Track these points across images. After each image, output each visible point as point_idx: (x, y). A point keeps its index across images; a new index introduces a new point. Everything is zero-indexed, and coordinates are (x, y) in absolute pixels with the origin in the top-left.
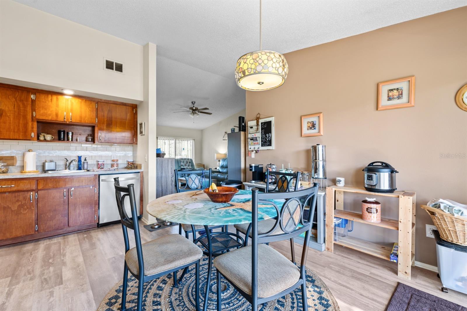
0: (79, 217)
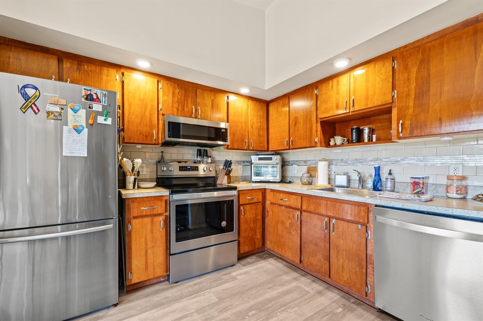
0: (342, 272)
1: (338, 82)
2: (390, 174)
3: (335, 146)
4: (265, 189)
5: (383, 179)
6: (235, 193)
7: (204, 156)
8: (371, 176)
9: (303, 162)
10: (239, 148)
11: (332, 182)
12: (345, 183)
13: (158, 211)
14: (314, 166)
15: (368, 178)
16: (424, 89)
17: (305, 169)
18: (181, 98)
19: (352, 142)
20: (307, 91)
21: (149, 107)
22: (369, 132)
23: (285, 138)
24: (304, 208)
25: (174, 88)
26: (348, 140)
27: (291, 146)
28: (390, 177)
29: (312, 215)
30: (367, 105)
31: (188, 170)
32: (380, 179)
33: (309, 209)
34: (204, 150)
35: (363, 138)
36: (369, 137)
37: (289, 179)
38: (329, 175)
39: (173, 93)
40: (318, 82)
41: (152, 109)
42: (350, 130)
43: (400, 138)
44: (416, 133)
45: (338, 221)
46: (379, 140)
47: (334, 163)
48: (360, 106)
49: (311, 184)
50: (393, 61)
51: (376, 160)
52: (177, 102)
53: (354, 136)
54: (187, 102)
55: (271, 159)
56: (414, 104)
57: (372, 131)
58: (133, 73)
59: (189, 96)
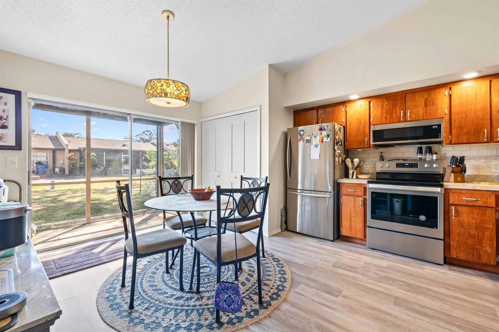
7: (427, 153)
10: (471, 141)
13: (359, 194)
18: (389, 108)
21: (363, 122)
25: (383, 102)
31: (405, 166)
34: (427, 147)
39: (382, 106)
41: (365, 123)
52: (386, 112)
54: (395, 109)
58: (357, 102)
59: (397, 104)
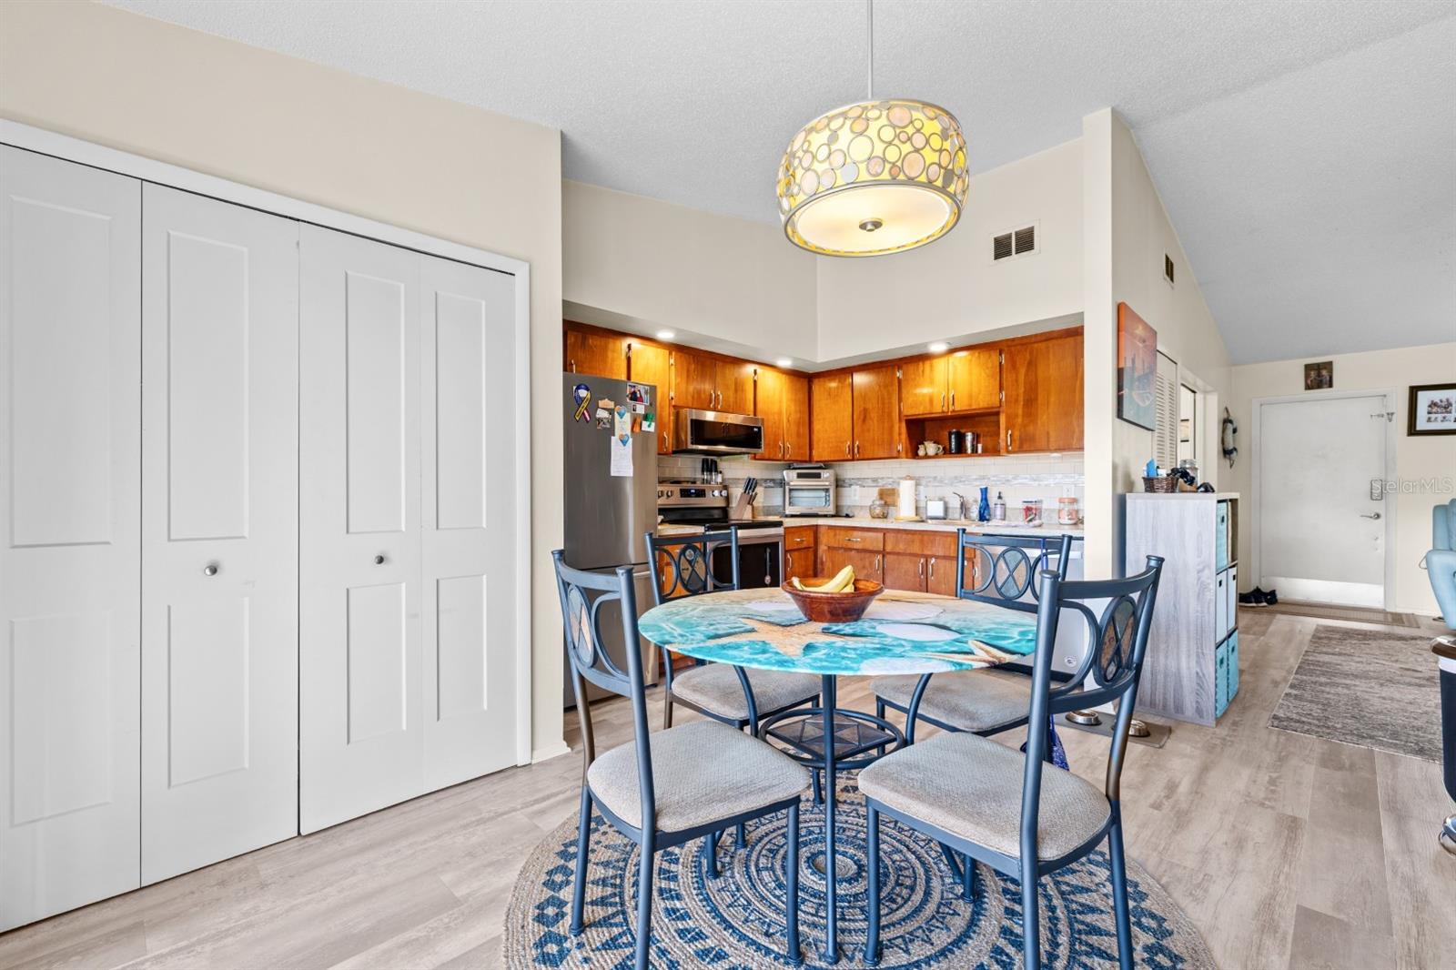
1: (931, 366)
2: (1000, 497)
3: (927, 457)
4: (817, 526)
5: (992, 505)
6: (780, 530)
7: (712, 471)
8: (976, 501)
9: (869, 481)
10: (771, 457)
11: (922, 511)
12: (941, 514)
14: (890, 487)
15: (972, 505)
16: (1033, 396)
17: (874, 492)
18: (697, 378)
19: (951, 453)
20: (884, 369)
22: (973, 439)
23: (846, 441)
24: (889, 548)
26: (944, 449)
27: (856, 455)
28: (999, 502)
29: (901, 557)
30: (970, 405)
31: (693, 495)
32: (988, 505)
33: (897, 550)
34: (712, 460)
35: (966, 446)
36: (973, 445)
37: (845, 512)
38: (917, 501)
39: (688, 371)
40: (901, 359)
42: (947, 433)
43: (1008, 452)
44: (1025, 447)
45: (938, 561)
46: (986, 452)
47: (923, 482)
48: (961, 406)
49: (886, 517)
50: (1000, 354)
51: (983, 478)
53: (953, 444)
54: (703, 383)
55: (818, 476)
56: (1023, 412)
57: (976, 439)
59: (706, 375)
